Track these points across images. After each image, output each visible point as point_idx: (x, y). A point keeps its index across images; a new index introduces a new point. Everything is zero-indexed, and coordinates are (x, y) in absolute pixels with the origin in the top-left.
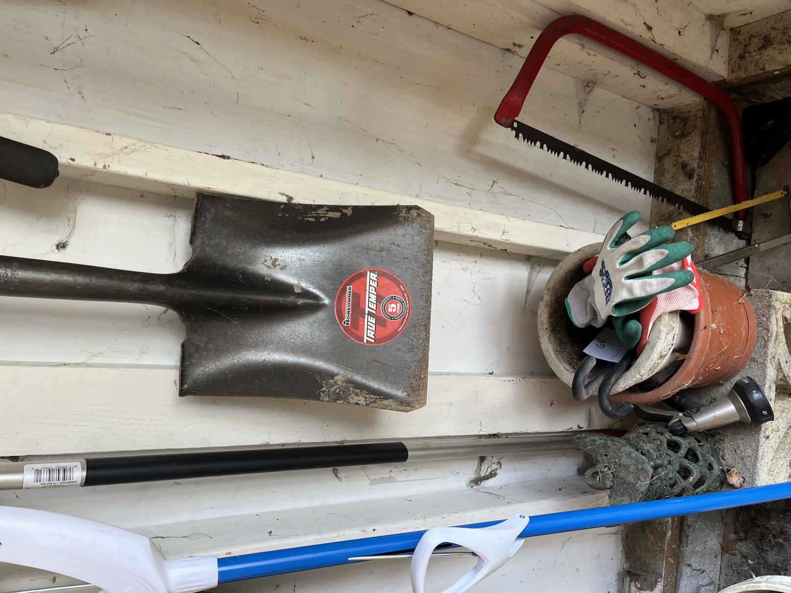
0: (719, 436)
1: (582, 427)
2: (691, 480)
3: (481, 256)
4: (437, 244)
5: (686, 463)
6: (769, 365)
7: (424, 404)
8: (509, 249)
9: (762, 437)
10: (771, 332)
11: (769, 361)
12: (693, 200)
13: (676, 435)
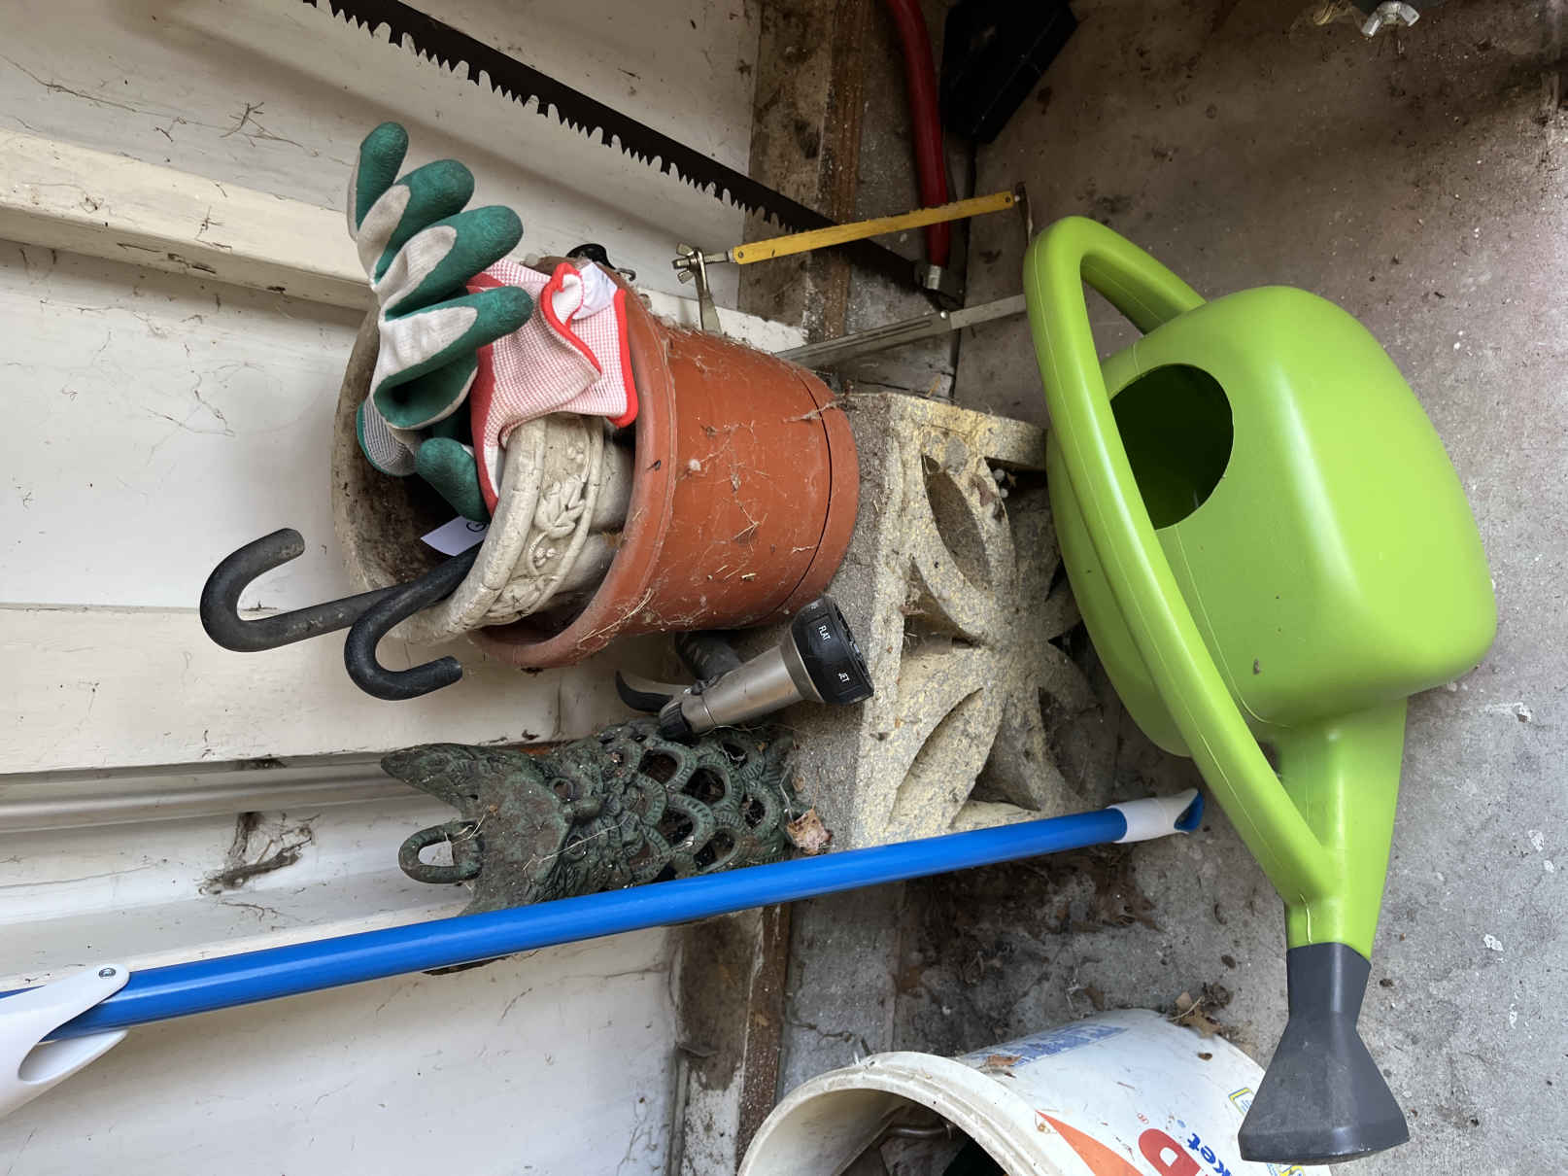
0: (788, 739)
1: (534, 734)
2: (690, 843)
3: (219, 304)
4: (55, 258)
5: (686, 804)
6: (881, 568)
8: (292, 289)
9: (867, 735)
10: (888, 491)
11: (882, 561)
12: (815, 207)
13: (672, 740)
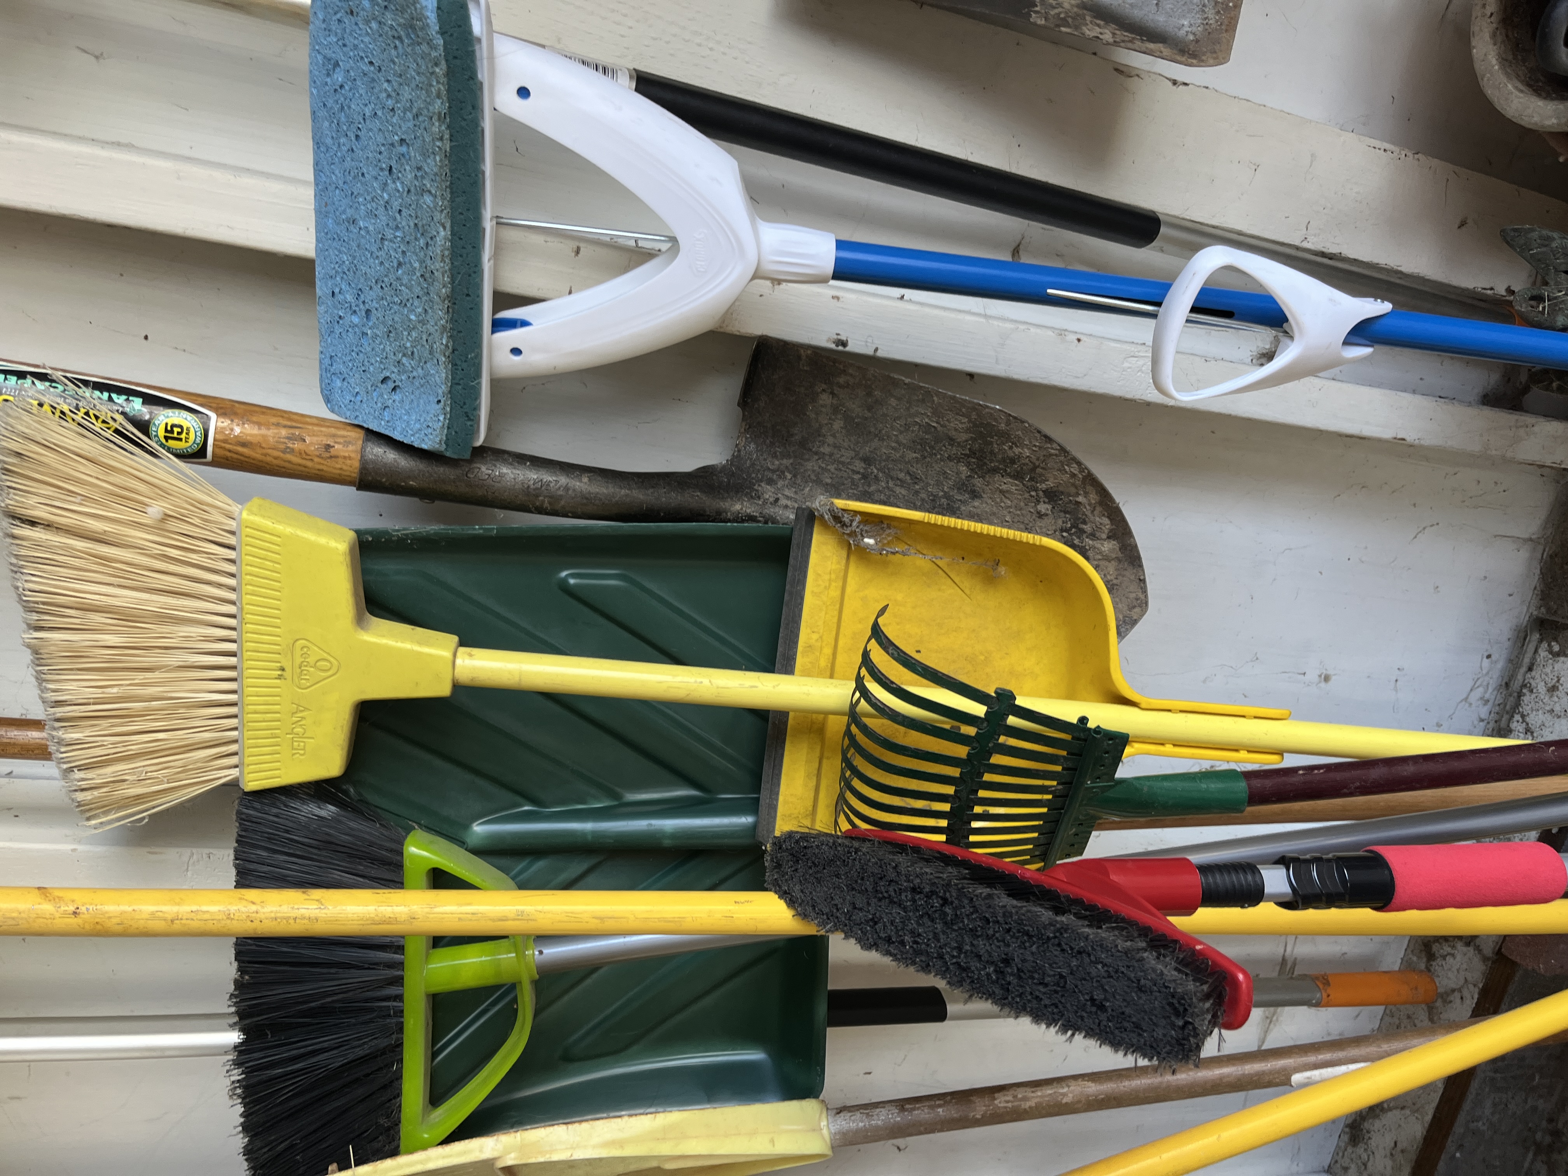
7: (1225, 60)
